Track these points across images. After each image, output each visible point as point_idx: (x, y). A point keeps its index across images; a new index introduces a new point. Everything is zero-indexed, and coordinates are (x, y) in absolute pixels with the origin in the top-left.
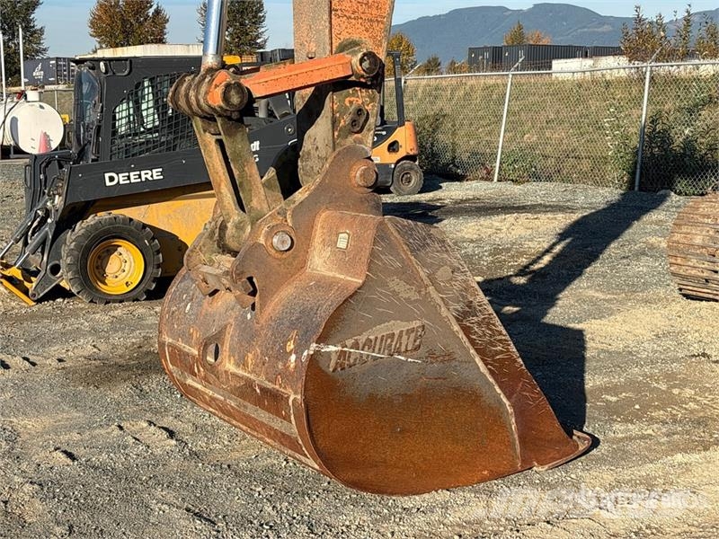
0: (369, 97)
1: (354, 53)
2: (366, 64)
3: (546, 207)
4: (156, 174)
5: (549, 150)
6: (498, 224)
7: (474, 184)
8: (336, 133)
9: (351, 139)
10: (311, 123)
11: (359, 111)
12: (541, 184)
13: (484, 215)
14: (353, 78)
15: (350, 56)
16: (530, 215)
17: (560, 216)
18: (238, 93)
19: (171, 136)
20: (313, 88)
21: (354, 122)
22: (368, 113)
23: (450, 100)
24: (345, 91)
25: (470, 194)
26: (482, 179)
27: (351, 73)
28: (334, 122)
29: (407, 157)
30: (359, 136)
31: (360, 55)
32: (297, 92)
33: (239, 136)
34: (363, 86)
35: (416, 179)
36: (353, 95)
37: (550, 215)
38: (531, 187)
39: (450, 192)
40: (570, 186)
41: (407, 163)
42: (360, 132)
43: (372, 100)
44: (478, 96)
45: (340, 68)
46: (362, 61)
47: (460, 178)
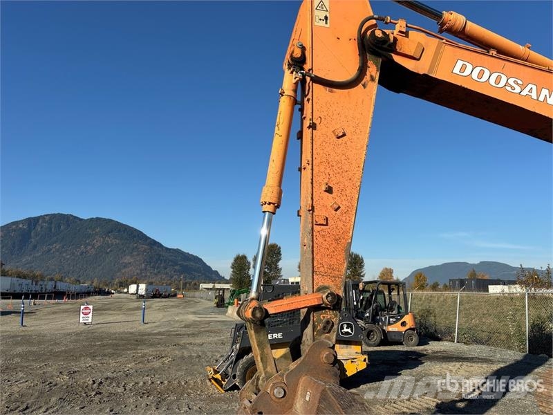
0: (334, 314)
1: (324, 293)
2: (330, 299)
3: (479, 359)
4: (279, 336)
5: (484, 328)
6: (450, 367)
7: (445, 343)
8: (315, 333)
9: (323, 336)
10: (306, 327)
11: (328, 322)
12: (478, 346)
13: (445, 362)
14: (323, 305)
15: (322, 294)
16: (469, 364)
17: (485, 366)
18: (260, 311)
19: (288, 319)
20: (307, 309)
21: (325, 328)
22: (333, 323)
23: (438, 301)
24: (320, 312)
25: (443, 348)
26: (450, 341)
27: (322, 302)
28: (314, 327)
29: (410, 329)
30: (328, 335)
31: (326, 294)
32: (301, 310)
33: (262, 333)
34: (329, 309)
35: (415, 339)
36: (325, 313)
37: (479, 365)
38: (473, 347)
39: (433, 346)
40: (493, 348)
41: (411, 332)
42: (329, 332)
43: (336, 316)
44: (449, 300)
45: (316, 300)
46: (327, 297)
47: (439, 339)
